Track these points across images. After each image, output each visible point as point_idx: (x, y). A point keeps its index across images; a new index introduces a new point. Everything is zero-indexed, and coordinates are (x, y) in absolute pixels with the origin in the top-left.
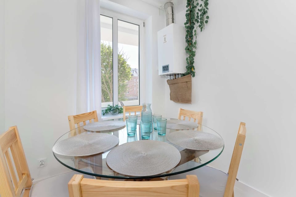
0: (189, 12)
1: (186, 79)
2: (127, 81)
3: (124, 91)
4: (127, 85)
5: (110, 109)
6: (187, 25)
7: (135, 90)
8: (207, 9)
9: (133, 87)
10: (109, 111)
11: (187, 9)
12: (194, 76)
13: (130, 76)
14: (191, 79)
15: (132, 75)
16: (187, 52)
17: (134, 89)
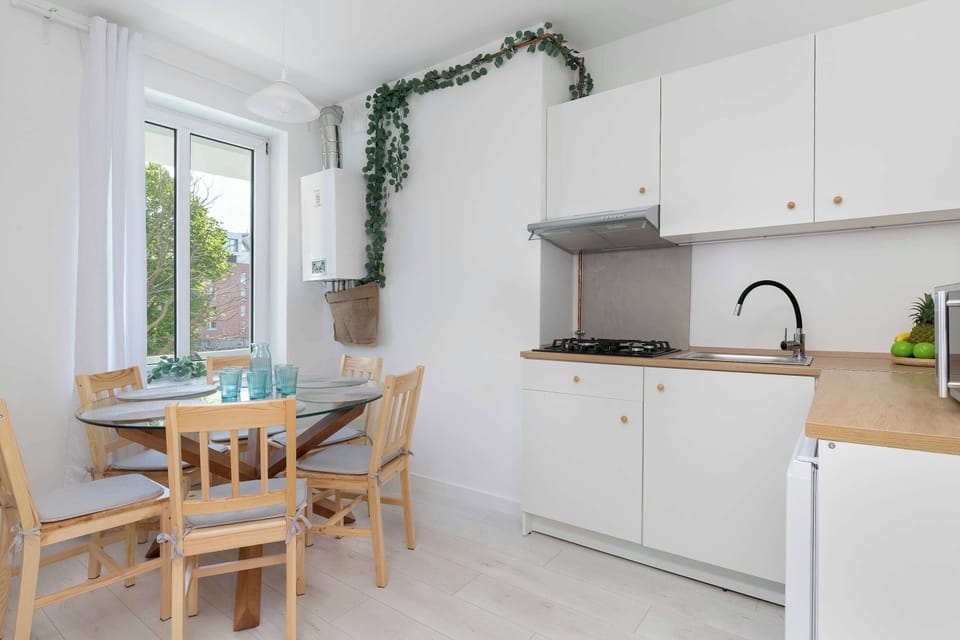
0: (373, 145)
1: (365, 291)
2: (209, 282)
3: (197, 318)
4: (208, 298)
5: (169, 367)
6: (369, 173)
7: (242, 315)
8: (406, 148)
9: (235, 303)
10: (166, 373)
11: (369, 137)
12: (383, 286)
13: (224, 265)
14: (377, 292)
15: (232, 259)
16: (367, 232)
17: (238, 313)
